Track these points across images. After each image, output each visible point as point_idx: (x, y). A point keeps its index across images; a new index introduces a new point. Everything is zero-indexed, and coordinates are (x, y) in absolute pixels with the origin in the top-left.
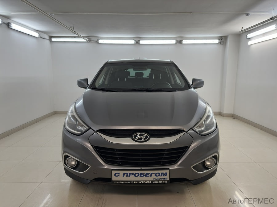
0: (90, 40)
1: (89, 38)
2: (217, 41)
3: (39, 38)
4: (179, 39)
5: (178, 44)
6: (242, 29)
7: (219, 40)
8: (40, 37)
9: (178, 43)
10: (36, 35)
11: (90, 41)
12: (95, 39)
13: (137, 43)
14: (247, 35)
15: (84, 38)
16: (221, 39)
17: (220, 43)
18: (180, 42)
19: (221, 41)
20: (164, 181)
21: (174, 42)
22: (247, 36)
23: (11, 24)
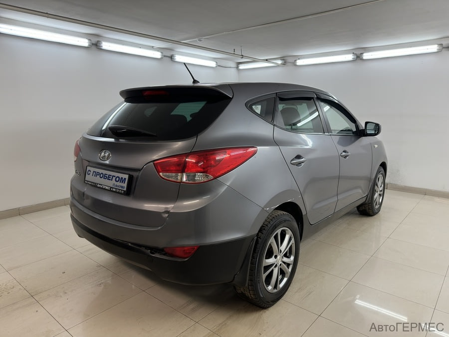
1: (283, 59)
8: (219, 66)
10: (212, 64)
11: (285, 63)
12: (293, 60)
13: (358, 57)
15: (267, 61)
23: (174, 57)
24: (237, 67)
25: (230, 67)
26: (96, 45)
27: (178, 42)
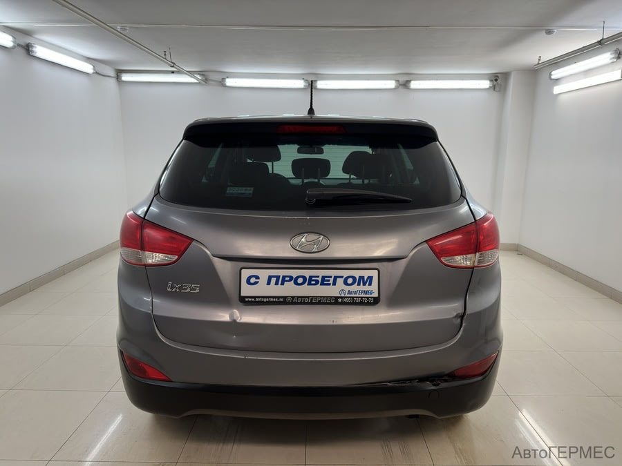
0: (206, 79)
1: (203, 75)
2: (486, 84)
4: (403, 79)
5: (401, 89)
6: (539, 60)
7: (491, 81)
8: (97, 73)
9: (400, 87)
10: (88, 68)
12: (218, 77)
14: (553, 73)
15: (191, 73)
16: (496, 80)
17: (494, 87)
18: (405, 85)
19: (495, 83)
21: (391, 84)
22: (550, 75)
24: (118, 78)
25: (109, 76)
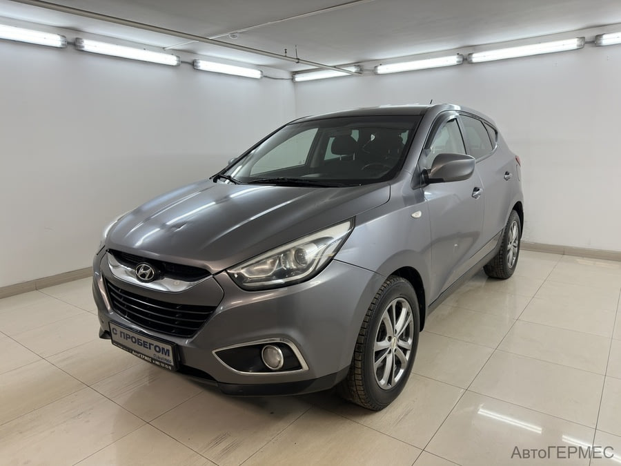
1: (358, 66)
3: (265, 79)
10: (254, 73)
11: (360, 72)
12: (372, 66)
13: (466, 60)
15: (338, 68)
18: (595, 42)
20: (163, 363)
23: (197, 63)
24: (293, 79)
25: (282, 79)
26: (73, 45)
27: (204, 39)
